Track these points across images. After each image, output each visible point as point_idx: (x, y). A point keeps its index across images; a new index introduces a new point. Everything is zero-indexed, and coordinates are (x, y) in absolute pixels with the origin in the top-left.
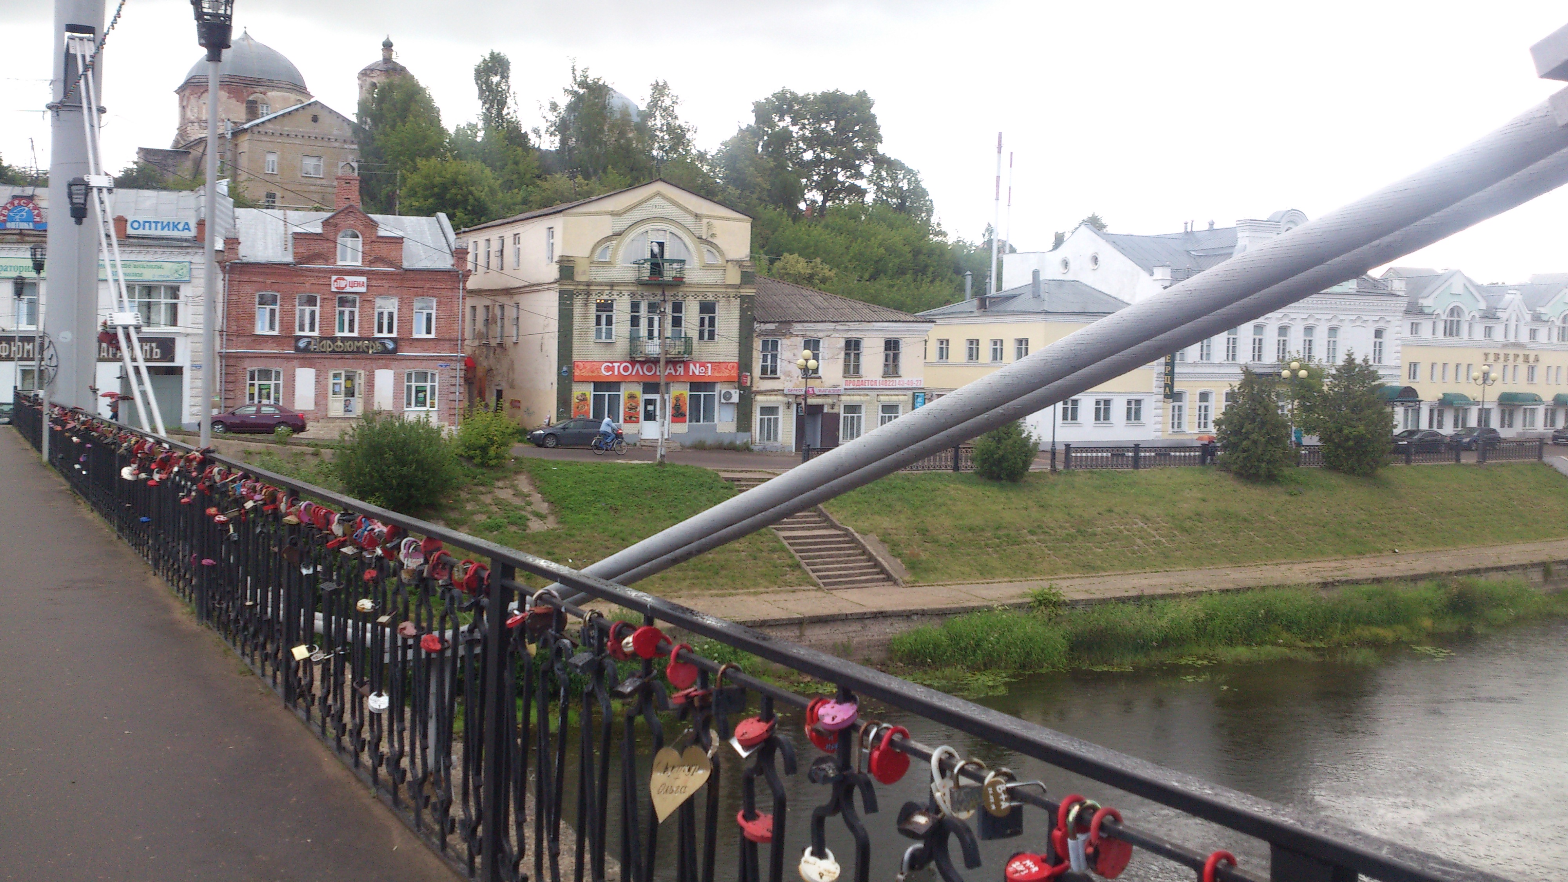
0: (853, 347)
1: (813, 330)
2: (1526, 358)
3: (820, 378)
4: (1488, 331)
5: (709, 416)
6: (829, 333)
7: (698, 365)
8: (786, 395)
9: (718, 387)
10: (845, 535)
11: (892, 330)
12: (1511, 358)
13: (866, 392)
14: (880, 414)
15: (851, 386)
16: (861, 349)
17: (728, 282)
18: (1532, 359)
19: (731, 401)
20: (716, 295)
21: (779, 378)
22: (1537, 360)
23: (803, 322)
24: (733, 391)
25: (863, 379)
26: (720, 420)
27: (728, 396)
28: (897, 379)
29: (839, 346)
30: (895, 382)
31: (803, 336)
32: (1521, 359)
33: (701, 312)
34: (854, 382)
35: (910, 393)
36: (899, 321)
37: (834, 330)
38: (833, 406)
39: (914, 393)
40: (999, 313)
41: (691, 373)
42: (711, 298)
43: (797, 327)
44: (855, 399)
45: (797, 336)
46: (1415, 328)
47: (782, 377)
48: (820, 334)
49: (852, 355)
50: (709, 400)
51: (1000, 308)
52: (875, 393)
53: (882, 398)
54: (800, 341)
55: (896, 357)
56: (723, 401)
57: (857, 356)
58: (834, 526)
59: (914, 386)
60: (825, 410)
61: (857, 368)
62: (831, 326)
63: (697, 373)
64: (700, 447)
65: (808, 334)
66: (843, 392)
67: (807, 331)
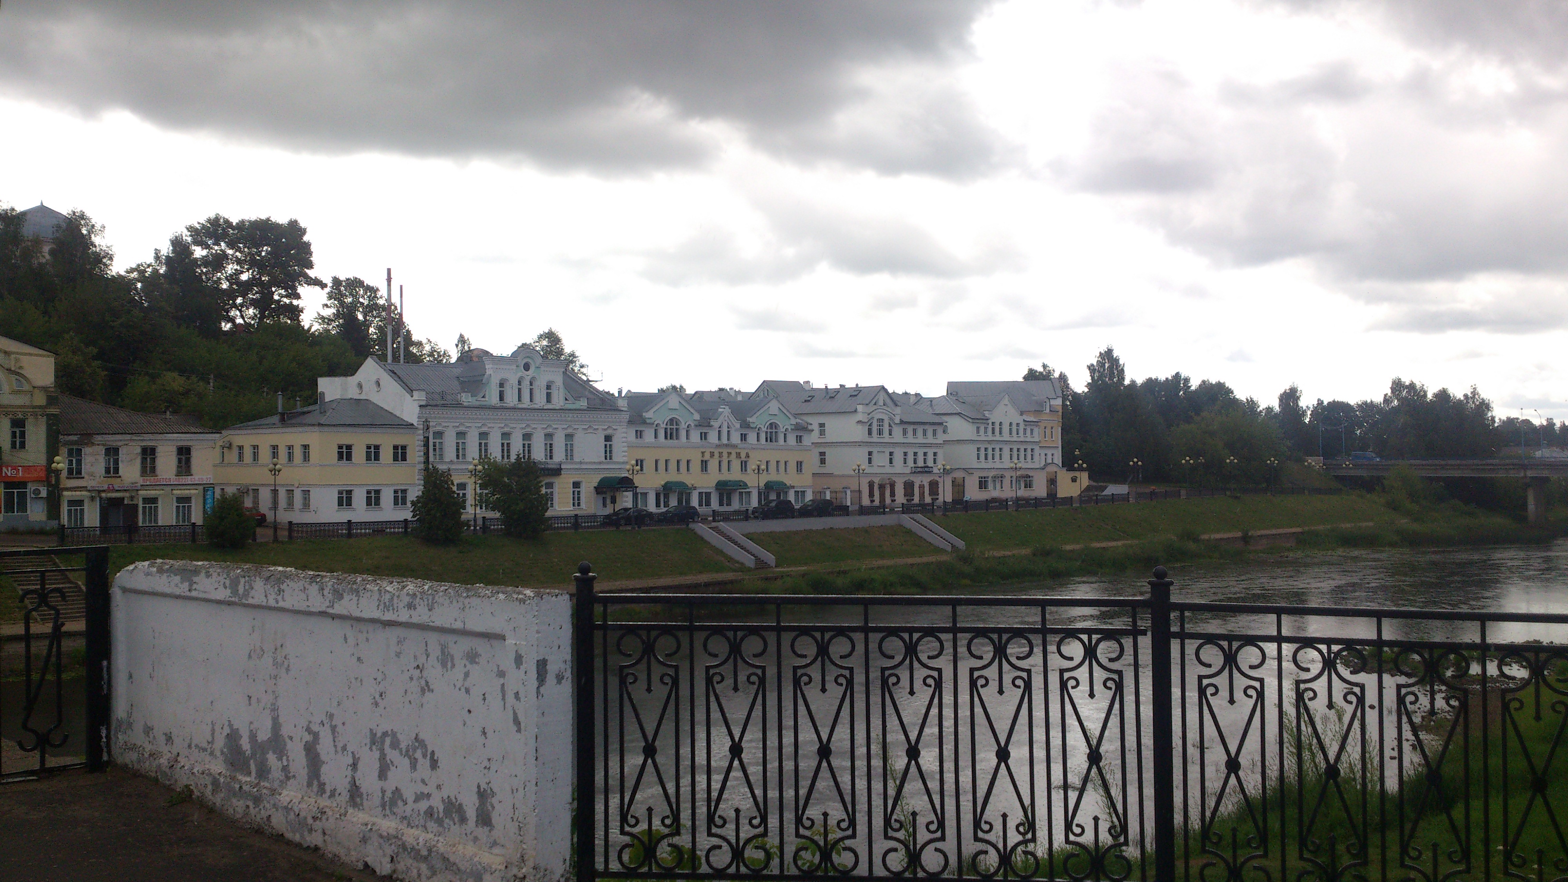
0: (149, 454)
1: (113, 440)
2: (738, 455)
3: (120, 477)
4: (704, 436)
5: (23, 507)
6: (127, 443)
7: (10, 469)
8: (89, 491)
9: (29, 485)
11: (184, 439)
12: (725, 455)
13: (162, 487)
14: (175, 504)
15: (148, 483)
16: (156, 454)
17: (35, 404)
18: (743, 455)
19: (40, 496)
20: (24, 413)
21: (83, 478)
22: (748, 456)
23: (103, 434)
24: (41, 489)
25: (159, 477)
26: (32, 511)
27: (36, 492)
28: (189, 477)
29: (135, 452)
30: (188, 480)
31: (103, 445)
32: (734, 456)
33: (12, 427)
34: (150, 480)
35: (201, 487)
36: (188, 433)
37: (131, 440)
38: (132, 498)
39: (204, 488)
41: (4, 475)
42: (20, 416)
43: (98, 438)
44: (152, 493)
45: (98, 445)
46: (639, 434)
47: (86, 477)
48: (119, 444)
49: (148, 459)
50: (23, 497)
52: (170, 488)
53: (175, 492)
54: (102, 450)
55: (188, 461)
56: (33, 496)
57: (153, 460)
59: (205, 482)
60: (126, 502)
61: (153, 470)
62: (128, 437)
63: (9, 474)
64: (13, 532)
65: (108, 443)
66: (139, 488)
67: (109, 441)
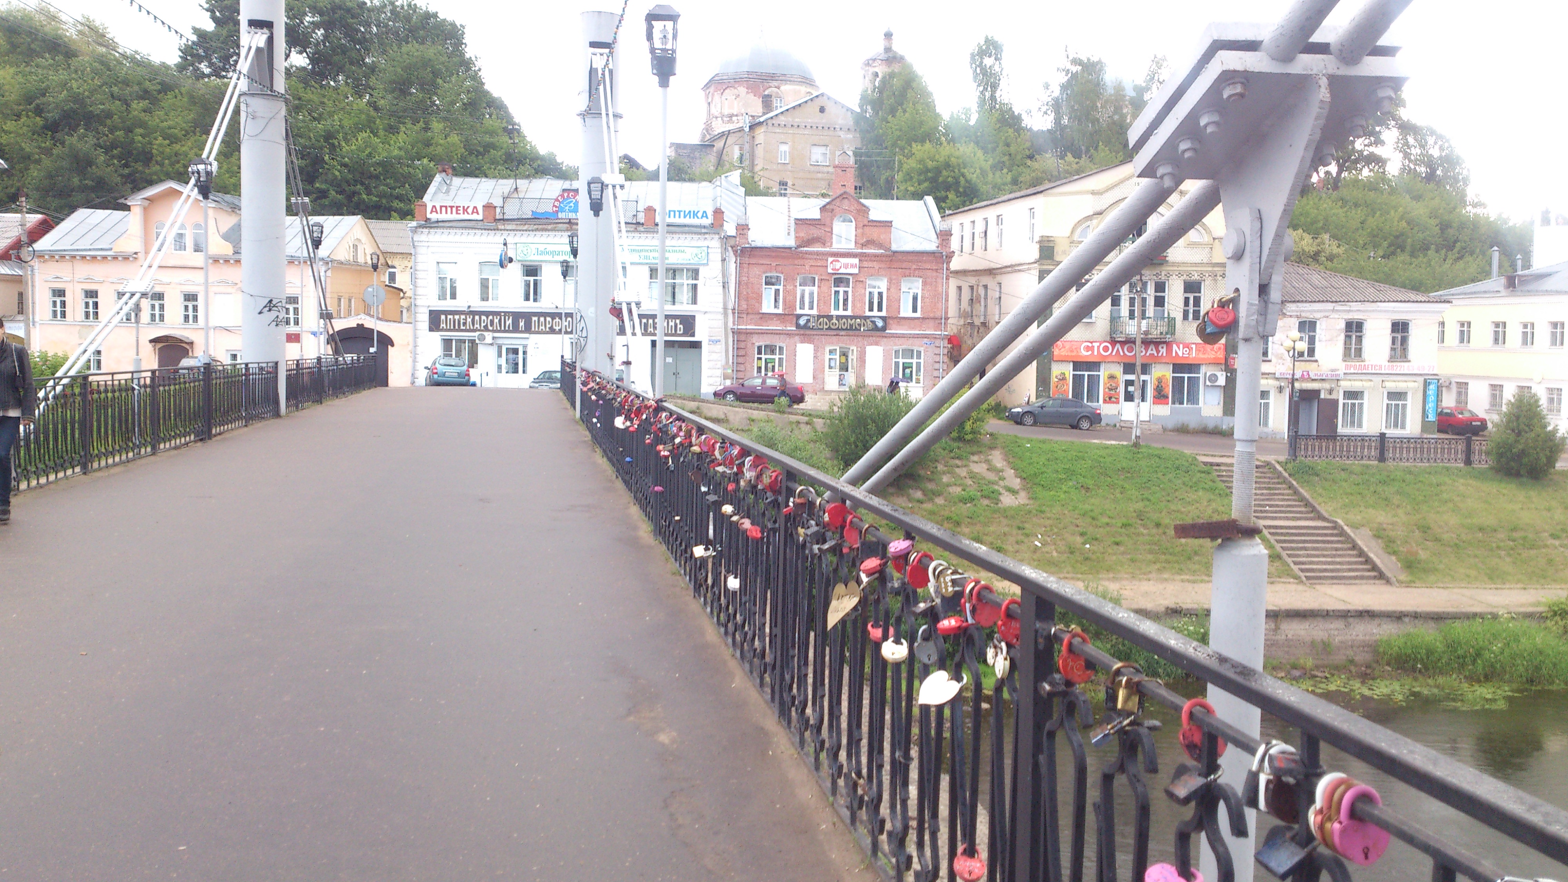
0: (1354, 328)
1: (1309, 310)
3: (1316, 361)
5: (1193, 398)
6: (1327, 314)
7: (1181, 346)
8: (1277, 379)
9: (1203, 369)
10: (1334, 528)
11: (1401, 311)
13: (1369, 377)
14: (1386, 401)
15: (1352, 371)
16: (1364, 331)
17: (1214, 261)
19: (1216, 384)
20: (1202, 274)
21: (1270, 361)
23: (1298, 301)
24: (1219, 374)
25: (1366, 363)
26: (1205, 403)
27: (1213, 379)
28: (1406, 364)
29: (1338, 327)
30: (1402, 367)
31: (1297, 317)
33: (1185, 292)
34: (1354, 366)
35: (1421, 379)
36: (1409, 301)
37: (1333, 310)
38: (1330, 392)
39: (1425, 380)
40: (1529, 293)
41: (1174, 354)
42: (1196, 277)
43: (1291, 308)
44: (1356, 385)
45: (1291, 316)
47: (1274, 360)
48: (1317, 315)
49: (1354, 337)
50: (1193, 382)
51: (1532, 287)
52: (1380, 378)
53: (1387, 384)
54: (1294, 323)
55: (1404, 340)
56: (1208, 383)
57: (1360, 339)
58: (1321, 517)
59: (1426, 372)
60: (1322, 396)
61: (1359, 352)
62: (1330, 306)
63: (1181, 354)
64: (1182, 430)
65: (1303, 314)
66: (1342, 376)
67: (1303, 311)
